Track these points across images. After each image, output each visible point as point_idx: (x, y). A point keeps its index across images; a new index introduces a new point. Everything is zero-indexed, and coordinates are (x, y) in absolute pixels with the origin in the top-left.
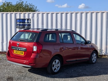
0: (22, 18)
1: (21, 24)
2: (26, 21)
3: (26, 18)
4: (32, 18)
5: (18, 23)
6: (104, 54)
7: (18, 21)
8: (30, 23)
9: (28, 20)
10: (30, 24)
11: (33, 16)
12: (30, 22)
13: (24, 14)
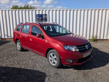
0: (41, 13)
1: (40, 18)
2: (44, 16)
3: (44, 13)
4: (48, 13)
5: (38, 18)
6: (98, 39)
7: (37, 16)
9: (45, 15)
10: (47, 19)
11: (49, 13)
12: (46, 17)
13: (42, 11)
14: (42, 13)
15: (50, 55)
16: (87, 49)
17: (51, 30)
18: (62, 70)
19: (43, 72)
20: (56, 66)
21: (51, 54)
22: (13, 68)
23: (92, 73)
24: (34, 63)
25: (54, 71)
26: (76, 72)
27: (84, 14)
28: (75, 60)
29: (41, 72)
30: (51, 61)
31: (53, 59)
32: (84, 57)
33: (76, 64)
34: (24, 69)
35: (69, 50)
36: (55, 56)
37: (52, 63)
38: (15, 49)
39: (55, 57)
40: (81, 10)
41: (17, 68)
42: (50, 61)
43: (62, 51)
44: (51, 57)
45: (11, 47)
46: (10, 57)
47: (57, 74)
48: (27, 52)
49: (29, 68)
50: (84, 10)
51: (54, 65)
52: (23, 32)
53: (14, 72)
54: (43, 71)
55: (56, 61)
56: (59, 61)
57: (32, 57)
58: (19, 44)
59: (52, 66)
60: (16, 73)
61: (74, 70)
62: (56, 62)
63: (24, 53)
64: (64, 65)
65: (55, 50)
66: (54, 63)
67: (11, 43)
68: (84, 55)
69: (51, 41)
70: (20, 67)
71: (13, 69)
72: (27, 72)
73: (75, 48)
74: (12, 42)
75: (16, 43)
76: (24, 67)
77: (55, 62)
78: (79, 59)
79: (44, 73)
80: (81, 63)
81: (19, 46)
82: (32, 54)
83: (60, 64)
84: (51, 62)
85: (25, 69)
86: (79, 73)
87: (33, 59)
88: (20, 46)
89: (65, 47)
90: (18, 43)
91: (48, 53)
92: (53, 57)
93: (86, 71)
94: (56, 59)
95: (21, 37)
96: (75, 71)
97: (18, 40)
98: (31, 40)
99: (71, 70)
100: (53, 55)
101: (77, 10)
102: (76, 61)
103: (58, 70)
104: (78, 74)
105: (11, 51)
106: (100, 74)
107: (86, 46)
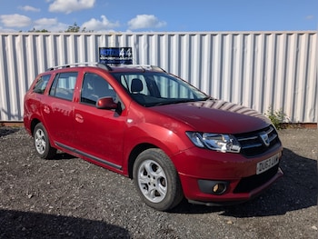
0: (112, 45)
1: (111, 58)
2: (122, 53)
3: (122, 45)
4: (135, 45)
5: (103, 58)
6: (287, 122)
7: (102, 52)
8: (131, 56)
9: (126, 49)
10: (131, 60)
11: (137, 42)
12: (129, 54)
13: (117, 36)
14: (117, 42)
15: (141, 167)
16: (267, 145)
17: (145, 91)
18: (185, 217)
19: (117, 227)
20: (163, 206)
21: (147, 164)
22: (16, 215)
23: (287, 229)
24: (90, 195)
25: (157, 221)
26: (231, 226)
27: (244, 48)
28: (230, 182)
29: (112, 227)
30: (146, 186)
31: (154, 182)
32: (258, 173)
33: (231, 196)
34: (52, 216)
35: (208, 149)
36: (160, 169)
37: (149, 195)
38: (28, 154)
39: (160, 173)
40: (234, 35)
41: (29, 213)
42: (141, 187)
43: (184, 153)
44: (145, 173)
45: (16, 148)
46: (9, 179)
47: (168, 231)
48: (67, 162)
49: (69, 214)
50: (245, 35)
51: (156, 200)
52: (54, 97)
53: (18, 227)
54: (120, 223)
55: (165, 189)
56: (174, 186)
57: (83, 178)
58: (43, 134)
59: (149, 204)
60: (24, 229)
61: (226, 218)
62: (162, 189)
63: (56, 163)
64: (190, 201)
65: (159, 150)
66: (157, 194)
67: (18, 135)
68: (258, 164)
69: (144, 120)
70: (39, 210)
71: (15, 218)
72: (63, 225)
73: (228, 143)
74: (21, 133)
75: (33, 133)
76: (53, 210)
77: (160, 190)
78: (243, 178)
79: (121, 229)
80: (249, 192)
81: (40, 143)
82: (84, 165)
83: (175, 198)
84: (145, 192)
85: (55, 216)
86: (242, 227)
87: (85, 183)
88: (43, 143)
89: (193, 139)
90: (38, 133)
91: (137, 160)
92: (154, 174)
93: (267, 221)
94: (161, 180)
95: (48, 112)
96: (230, 222)
97: (40, 124)
98: (79, 119)
99: (215, 217)
100: (154, 168)
101: (223, 35)
102: (233, 186)
103: (170, 218)
104: (239, 232)
105: (15, 159)
106: (314, 230)
107: (262, 136)
